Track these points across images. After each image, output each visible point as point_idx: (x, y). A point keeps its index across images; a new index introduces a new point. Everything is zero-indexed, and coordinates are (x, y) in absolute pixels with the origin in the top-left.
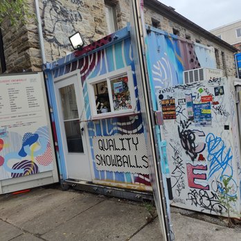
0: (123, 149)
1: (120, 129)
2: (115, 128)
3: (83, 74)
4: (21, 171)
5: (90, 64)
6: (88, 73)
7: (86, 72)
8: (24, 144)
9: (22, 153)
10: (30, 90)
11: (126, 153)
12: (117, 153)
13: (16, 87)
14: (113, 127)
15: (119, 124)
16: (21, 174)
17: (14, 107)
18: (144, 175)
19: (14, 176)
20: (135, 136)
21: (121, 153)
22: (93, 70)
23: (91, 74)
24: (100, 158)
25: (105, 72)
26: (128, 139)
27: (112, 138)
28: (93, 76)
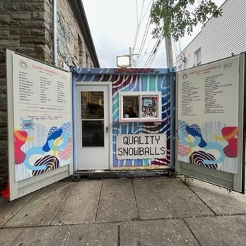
0: (147, 143)
1: (145, 130)
2: (141, 129)
3: (115, 87)
4: (43, 167)
5: (124, 81)
6: (121, 87)
7: (119, 86)
8: (49, 139)
9: (46, 148)
10: (60, 85)
11: (148, 146)
12: (141, 146)
13: (49, 78)
14: (139, 128)
15: (145, 126)
16: (43, 170)
17: (44, 98)
18: (160, 160)
19: (35, 173)
20: (158, 135)
21: (144, 146)
22: (127, 86)
23: (123, 88)
24: (122, 151)
25: (138, 90)
26: (152, 137)
27: (138, 136)
28: (125, 90)
